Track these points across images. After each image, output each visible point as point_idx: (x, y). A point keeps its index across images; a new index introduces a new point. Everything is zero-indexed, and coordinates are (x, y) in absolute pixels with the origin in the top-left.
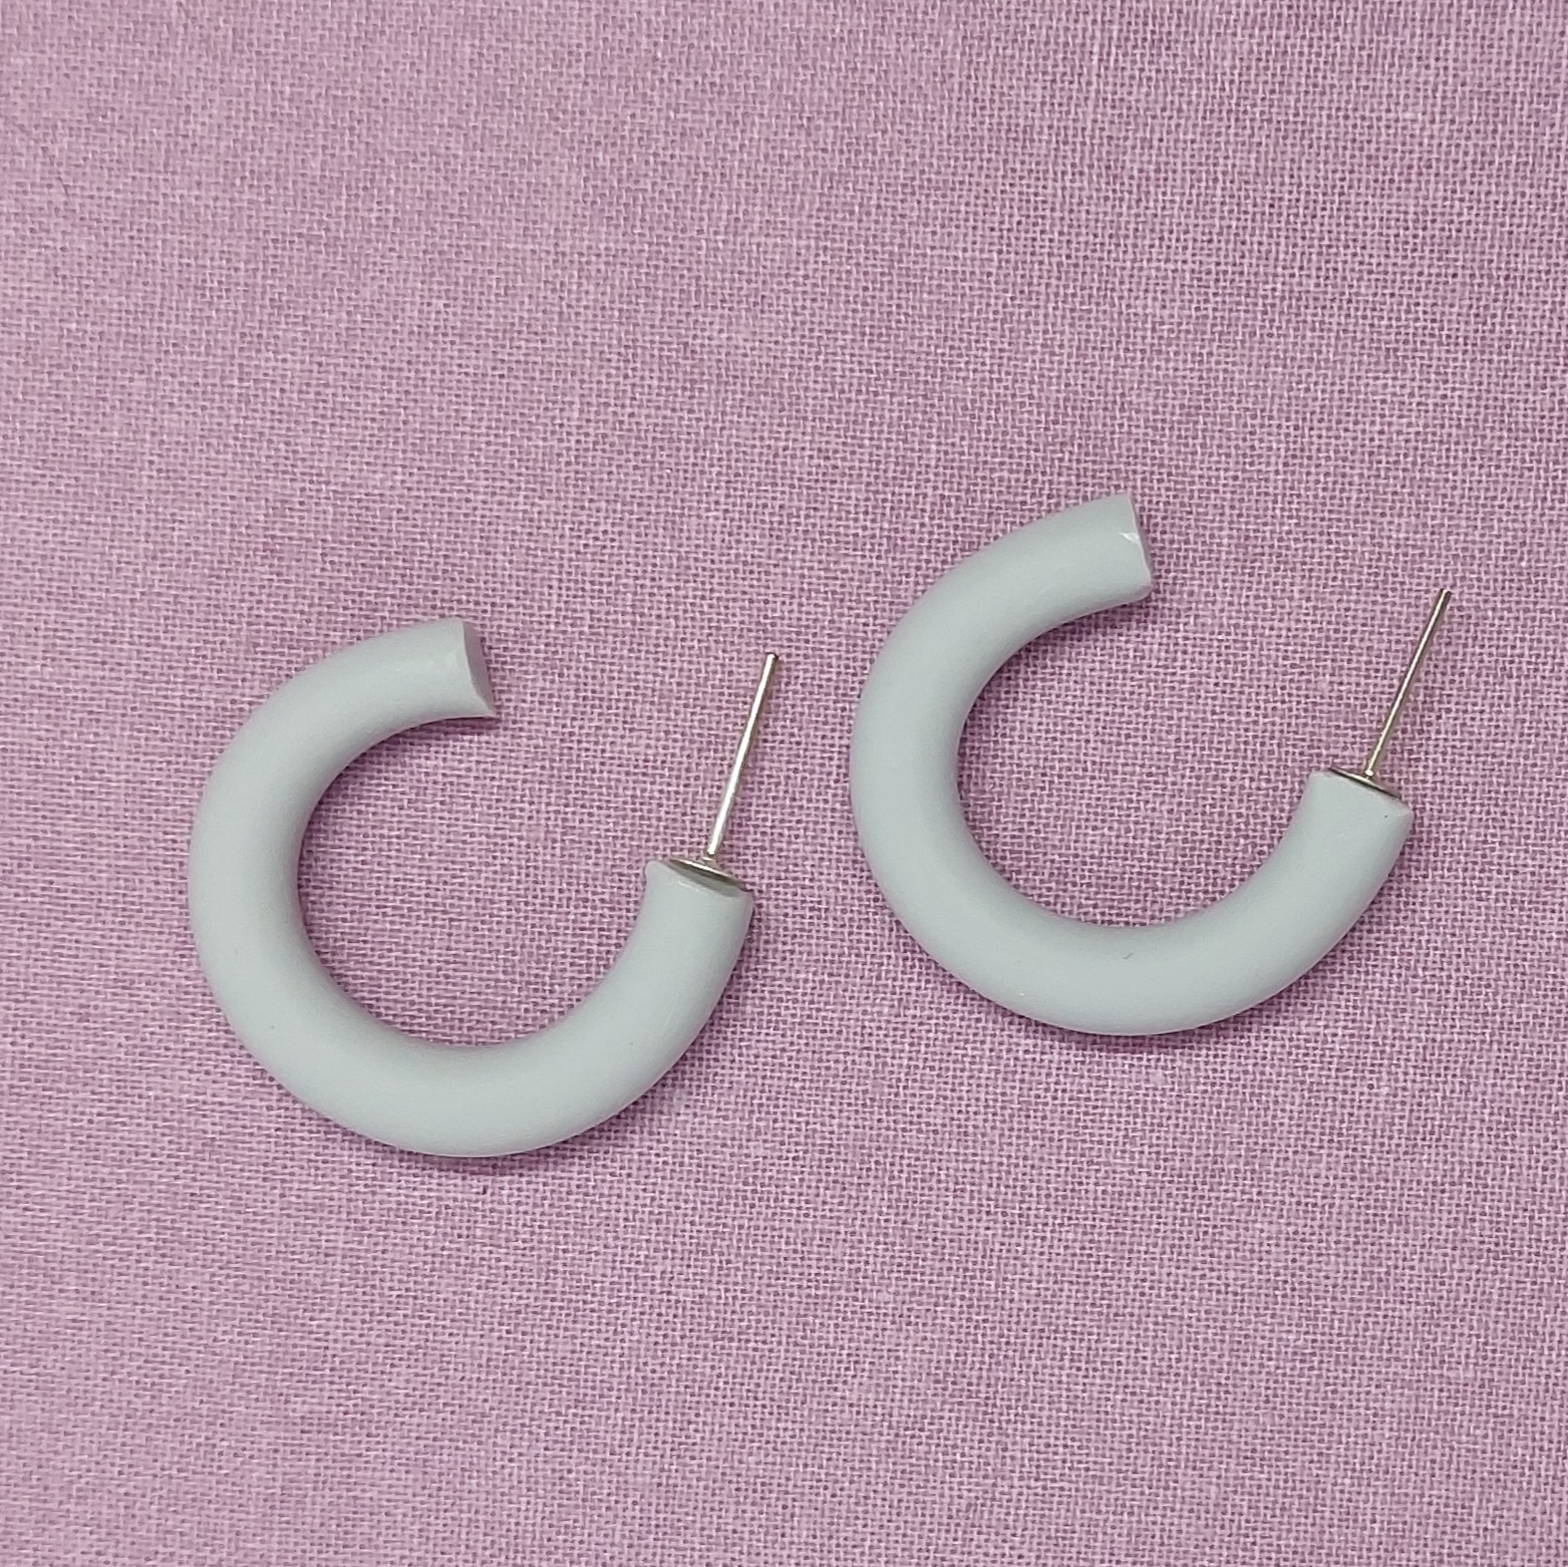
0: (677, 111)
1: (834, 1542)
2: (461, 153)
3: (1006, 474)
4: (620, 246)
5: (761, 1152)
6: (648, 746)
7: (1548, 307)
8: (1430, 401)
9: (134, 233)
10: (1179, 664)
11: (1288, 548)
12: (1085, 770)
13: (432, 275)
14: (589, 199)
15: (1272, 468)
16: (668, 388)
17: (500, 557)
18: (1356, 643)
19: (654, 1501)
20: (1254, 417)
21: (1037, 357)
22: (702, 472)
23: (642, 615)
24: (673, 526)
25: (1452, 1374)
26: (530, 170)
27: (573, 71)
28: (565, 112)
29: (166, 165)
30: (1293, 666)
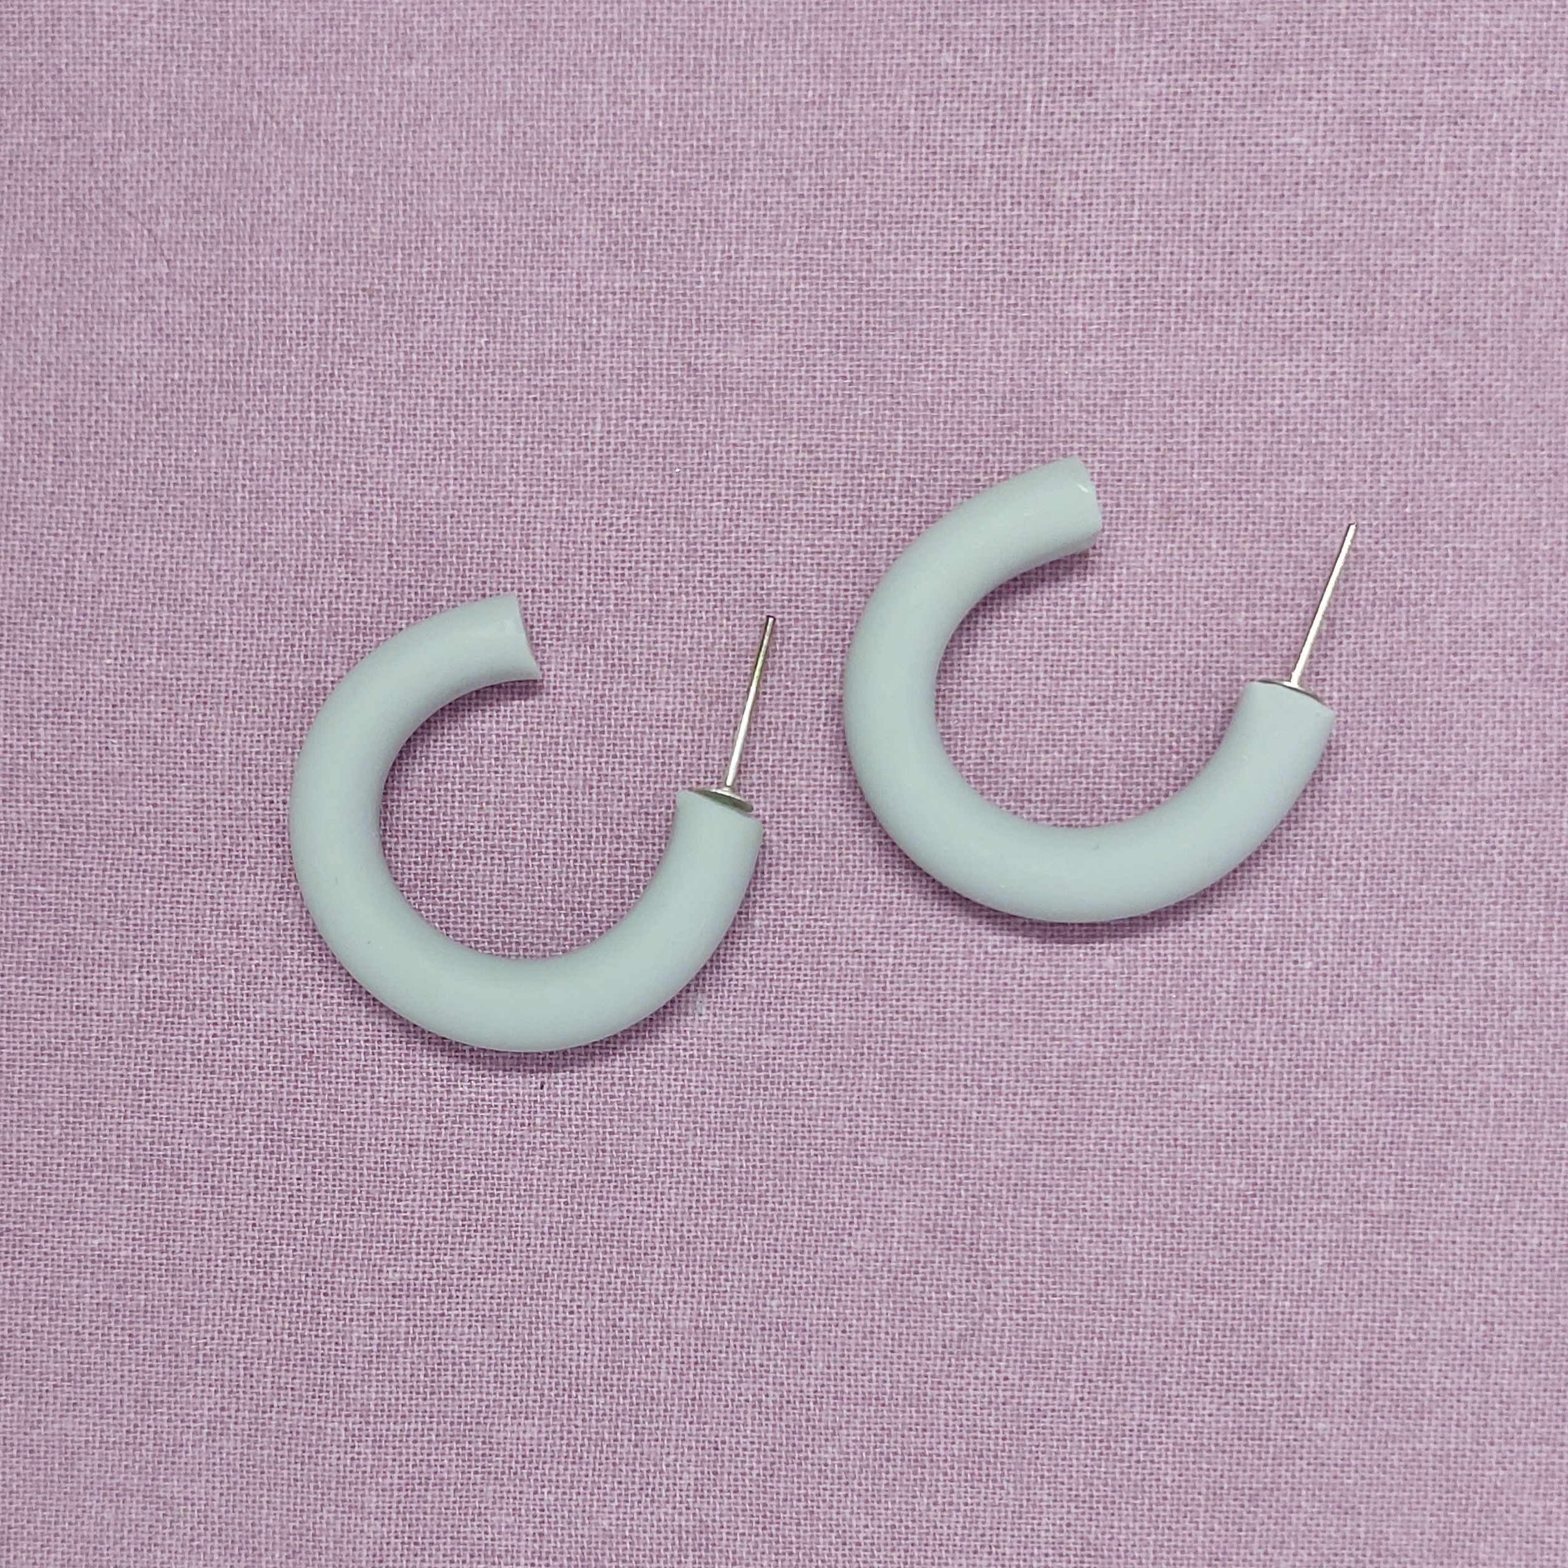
0: (676, 170)
1: (845, 1371)
2: (496, 214)
3: (962, 457)
4: (632, 284)
5: (771, 1044)
6: (667, 703)
7: (1418, 295)
8: (1321, 377)
9: (226, 296)
10: (1114, 608)
11: (1205, 506)
12: (1036, 703)
13: (474, 317)
14: (605, 246)
15: (1189, 440)
16: (675, 401)
17: (538, 550)
18: (1267, 583)
19: (693, 1341)
20: (1172, 398)
21: (986, 358)
22: (706, 470)
23: (658, 593)
24: (681, 516)
25: (1375, 1207)
26: (554, 224)
27: (589, 142)
28: (583, 176)
29: (251, 238)
30: (1213, 605)
